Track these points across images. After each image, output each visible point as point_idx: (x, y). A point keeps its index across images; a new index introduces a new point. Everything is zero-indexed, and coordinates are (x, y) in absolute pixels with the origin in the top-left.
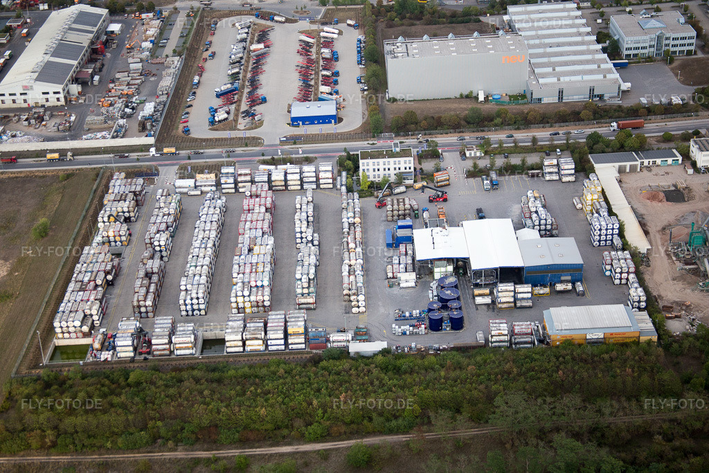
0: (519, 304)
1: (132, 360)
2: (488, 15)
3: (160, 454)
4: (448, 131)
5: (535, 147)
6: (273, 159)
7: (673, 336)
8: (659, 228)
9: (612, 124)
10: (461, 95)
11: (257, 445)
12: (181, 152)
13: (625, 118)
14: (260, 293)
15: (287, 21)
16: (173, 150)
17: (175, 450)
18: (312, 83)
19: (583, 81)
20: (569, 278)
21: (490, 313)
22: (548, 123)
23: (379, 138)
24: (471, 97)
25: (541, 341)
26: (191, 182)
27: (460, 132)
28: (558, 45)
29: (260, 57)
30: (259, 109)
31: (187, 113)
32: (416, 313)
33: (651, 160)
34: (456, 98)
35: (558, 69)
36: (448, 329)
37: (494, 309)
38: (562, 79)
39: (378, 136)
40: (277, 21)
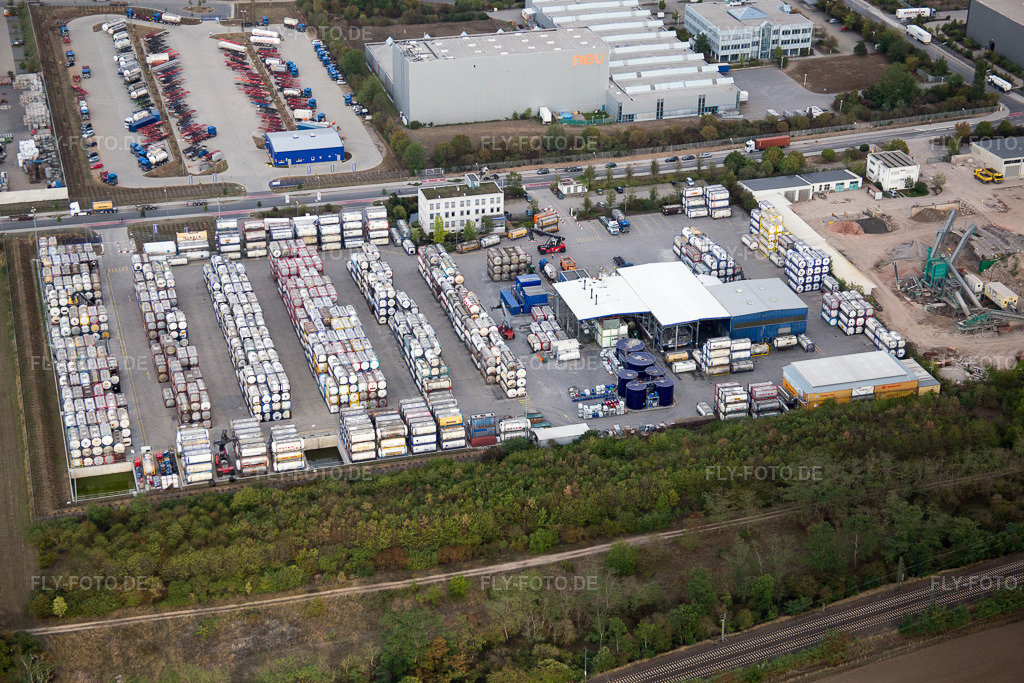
0: (736, 368)
1: (212, 483)
2: (496, 9)
3: (329, 592)
4: (521, 162)
5: (655, 178)
6: (275, 210)
7: (956, 386)
8: (872, 266)
9: (748, 143)
10: (515, 115)
11: (466, 565)
12: (119, 208)
13: (761, 135)
14: (371, 379)
15: (184, 21)
16: (108, 205)
17: (350, 585)
18: (274, 106)
19: (685, 89)
20: (788, 330)
21: (698, 382)
22: (658, 145)
23: (422, 177)
24: (528, 117)
25: (790, 406)
26: (170, 246)
27: (538, 163)
28: (627, 44)
29: (170, 74)
30: (209, 145)
31: (95, 154)
32: (600, 388)
33: (823, 184)
34: (507, 119)
35: (644, 74)
36: (655, 404)
37: (702, 377)
38: (657, 86)
39: (419, 173)
40: (166, 22)
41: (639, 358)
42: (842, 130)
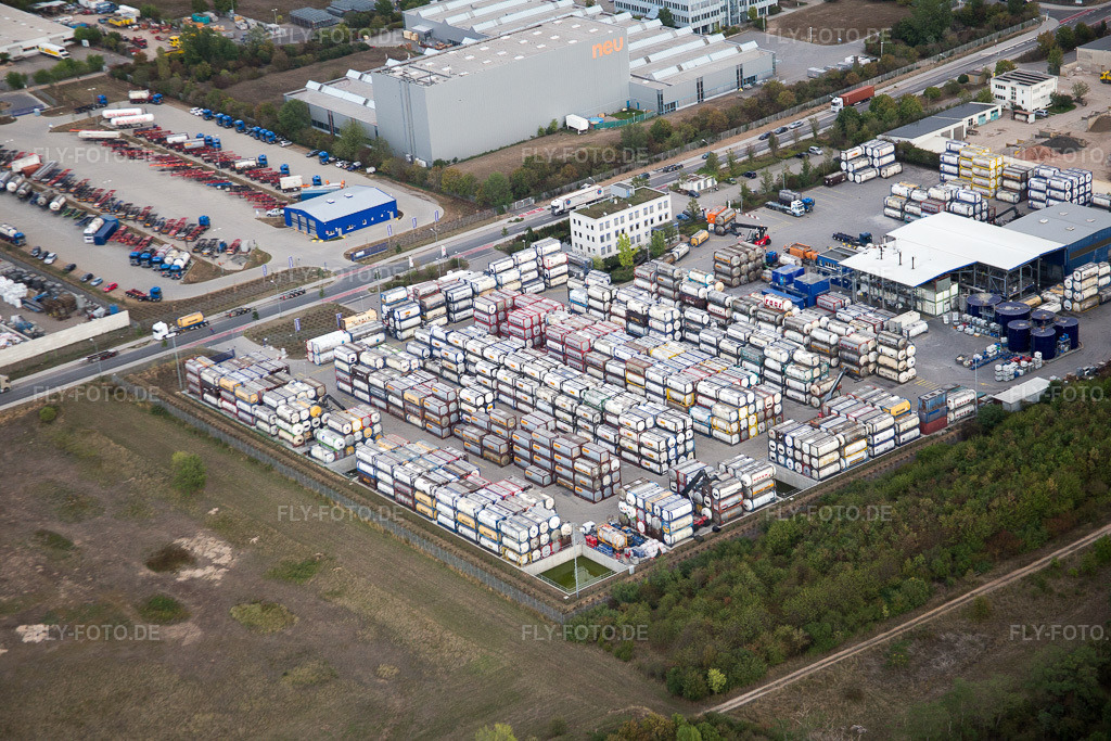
0: (1104, 297)
5: (775, 155)
6: (401, 277)
9: (834, 101)
10: (540, 130)
24: (555, 130)
26: (339, 336)
29: (60, 177)
30: (217, 236)
31: (90, 276)
34: (533, 137)
35: (653, 58)
36: (1066, 349)
38: (683, 67)
39: (509, 208)
41: (1008, 308)
42: (909, 71)
